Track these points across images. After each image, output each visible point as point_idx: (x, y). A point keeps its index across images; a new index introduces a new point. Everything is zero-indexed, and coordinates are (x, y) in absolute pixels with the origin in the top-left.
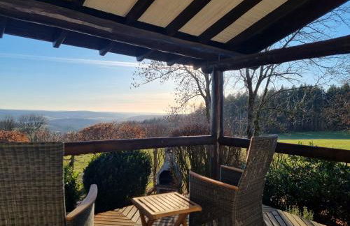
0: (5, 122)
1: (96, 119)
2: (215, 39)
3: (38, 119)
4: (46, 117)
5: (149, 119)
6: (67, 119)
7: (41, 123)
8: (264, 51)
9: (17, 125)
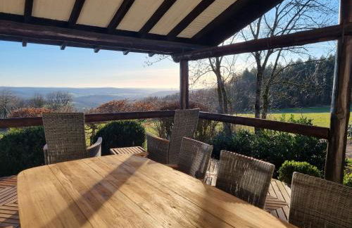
0: (34, 100)
1: (119, 95)
2: (180, 35)
3: (65, 96)
4: (72, 94)
5: (171, 94)
6: (91, 96)
7: (68, 100)
8: (221, 45)
9: (45, 103)
